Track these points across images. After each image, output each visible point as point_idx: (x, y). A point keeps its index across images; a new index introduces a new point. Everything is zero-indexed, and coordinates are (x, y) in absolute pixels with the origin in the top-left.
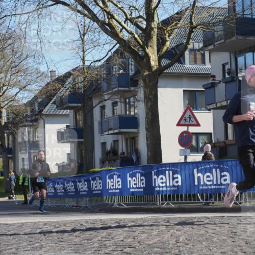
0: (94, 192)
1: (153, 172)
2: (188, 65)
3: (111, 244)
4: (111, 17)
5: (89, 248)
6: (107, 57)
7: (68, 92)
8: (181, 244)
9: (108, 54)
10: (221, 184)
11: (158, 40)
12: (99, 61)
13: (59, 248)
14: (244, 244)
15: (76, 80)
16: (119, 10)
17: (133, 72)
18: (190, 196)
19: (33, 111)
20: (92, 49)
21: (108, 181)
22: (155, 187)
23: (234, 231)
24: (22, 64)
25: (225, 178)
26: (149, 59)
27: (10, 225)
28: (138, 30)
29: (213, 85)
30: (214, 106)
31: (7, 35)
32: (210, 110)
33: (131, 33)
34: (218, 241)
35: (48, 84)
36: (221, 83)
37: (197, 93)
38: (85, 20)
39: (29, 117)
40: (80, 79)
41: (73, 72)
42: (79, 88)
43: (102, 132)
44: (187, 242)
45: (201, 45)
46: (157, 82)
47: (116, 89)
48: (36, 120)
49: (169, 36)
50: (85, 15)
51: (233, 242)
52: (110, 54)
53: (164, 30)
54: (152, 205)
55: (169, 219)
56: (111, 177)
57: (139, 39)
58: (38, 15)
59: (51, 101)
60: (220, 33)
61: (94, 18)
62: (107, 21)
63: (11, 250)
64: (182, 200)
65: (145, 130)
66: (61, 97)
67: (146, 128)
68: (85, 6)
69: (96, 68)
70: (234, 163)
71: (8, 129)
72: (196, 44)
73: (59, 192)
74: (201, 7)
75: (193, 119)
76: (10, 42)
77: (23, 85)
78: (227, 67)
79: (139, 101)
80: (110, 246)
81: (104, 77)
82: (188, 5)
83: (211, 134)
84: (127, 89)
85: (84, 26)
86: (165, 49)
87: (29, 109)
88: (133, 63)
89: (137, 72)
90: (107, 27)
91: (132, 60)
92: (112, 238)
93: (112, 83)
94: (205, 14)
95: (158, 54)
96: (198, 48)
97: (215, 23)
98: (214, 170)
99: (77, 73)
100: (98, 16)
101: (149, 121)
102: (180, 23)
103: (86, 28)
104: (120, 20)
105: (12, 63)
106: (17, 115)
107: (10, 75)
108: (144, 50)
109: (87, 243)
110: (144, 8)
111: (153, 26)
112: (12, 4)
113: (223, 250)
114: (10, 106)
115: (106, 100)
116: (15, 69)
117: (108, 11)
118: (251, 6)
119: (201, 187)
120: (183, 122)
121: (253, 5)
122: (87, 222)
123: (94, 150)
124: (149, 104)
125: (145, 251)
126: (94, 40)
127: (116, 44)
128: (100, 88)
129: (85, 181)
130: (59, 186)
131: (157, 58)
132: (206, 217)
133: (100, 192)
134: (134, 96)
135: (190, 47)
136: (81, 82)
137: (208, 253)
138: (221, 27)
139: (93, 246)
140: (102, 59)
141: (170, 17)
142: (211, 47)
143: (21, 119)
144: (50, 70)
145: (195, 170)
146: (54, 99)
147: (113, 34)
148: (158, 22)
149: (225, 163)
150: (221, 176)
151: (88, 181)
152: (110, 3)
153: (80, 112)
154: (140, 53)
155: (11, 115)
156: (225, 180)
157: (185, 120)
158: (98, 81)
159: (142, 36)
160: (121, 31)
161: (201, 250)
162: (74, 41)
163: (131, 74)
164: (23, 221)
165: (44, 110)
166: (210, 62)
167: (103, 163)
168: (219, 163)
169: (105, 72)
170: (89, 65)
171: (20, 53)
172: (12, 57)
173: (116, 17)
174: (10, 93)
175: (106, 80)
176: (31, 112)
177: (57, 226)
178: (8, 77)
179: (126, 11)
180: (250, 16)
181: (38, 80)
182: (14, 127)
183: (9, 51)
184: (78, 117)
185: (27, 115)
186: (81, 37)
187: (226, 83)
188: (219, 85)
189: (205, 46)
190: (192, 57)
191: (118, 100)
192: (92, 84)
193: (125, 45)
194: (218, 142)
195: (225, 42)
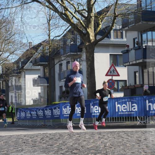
0: (55, 116)
1: (91, 104)
2: (113, 39)
3: (65, 148)
4: (66, 9)
5: (52, 150)
6: (64, 34)
7: (39, 56)
8: (108, 148)
9: (64, 32)
10: (132, 111)
11: (94, 24)
12: (59, 36)
13: (33, 150)
14: (145, 148)
15: (45, 48)
16: (71, 6)
17: (79, 43)
18: (113, 118)
19: (18, 67)
20: (55, 29)
21: (64, 109)
22: (92, 113)
23: (139, 139)
24: (11, 38)
25: (134, 107)
26: (89, 36)
27: (3, 137)
28: (83, 18)
29: (128, 51)
30: (128, 64)
31: (2, 21)
32: (125, 66)
33: (78, 20)
34: (130, 145)
35: (27, 50)
36: (133, 50)
37: (118, 56)
38: (50, 12)
39: (15, 71)
40: (47, 47)
41: (43, 43)
42: (46, 53)
43: (60, 79)
44: (111, 146)
45: (121, 27)
46: (94, 49)
47: (69, 54)
48: (20, 73)
49: (101, 21)
50: (50, 9)
51: (139, 146)
52: (65, 32)
53: (98, 18)
54: (90, 124)
55: (100, 132)
56: (65, 107)
57: (83, 23)
58: (22, 9)
59: (29, 61)
60: (132, 20)
61: (56, 10)
62: (64, 12)
63: (4, 152)
64: (108, 121)
65: (86, 78)
66: (35, 59)
67: (87, 77)
68: (50, 3)
69: (57, 41)
70: (140, 98)
71: (3, 78)
72: (118, 26)
73: (34, 117)
74: (121, 4)
75: (115, 72)
76: (4, 24)
77: (12, 51)
78: (136, 40)
79: (83, 61)
80: (65, 149)
81: (61, 46)
82: (113, 3)
83: (126, 81)
84: (76, 53)
85: (50, 15)
86: (99, 29)
87: (15, 66)
88: (79, 38)
89: (82, 43)
90: (64, 16)
91: (79, 36)
92: (66, 144)
93: (67, 50)
94: (123, 8)
95: (94, 32)
96: (119, 29)
97: (129, 14)
98: (128, 103)
99: (46, 44)
100: (58, 9)
101: (89, 73)
102: (108, 13)
103: (51, 16)
104: (71, 12)
105: (5, 37)
106: (8, 70)
107: (4, 45)
108: (86, 30)
109: (50, 147)
110: (86, 4)
111: (92, 15)
112: (6, 1)
113: (133, 151)
114: (4, 64)
115: (63, 60)
116: (7, 41)
117: (64, 6)
118: (151, 4)
119: (120, 113)
120: (109, 74)
121: (152, 3)
122: (50, 135)
123: (55, 91)
124: (89, 63)
125: (86, 152)
126: (56, 23)
127: (69, 26)
128: (59, 53)
129: (49, 109)
130: (34, 113)
131: (94, 35)
132: (123, 131)
133: (58, 116)
134: (80, 58)
135: (114, 28)
136: (48, 49)
137: (124, 153)
138: (133, 16)
139: (54, 149)
140: (60, 35)
141: (102, 10)
142: (127, 28)
143: (11, 72)
144: (29, 42)
145: (116, 103)
146: (31, 59)
147: (68, 20)
148: (94, 13)
149: (134, 98)
150: (132, 107)
151: (52, 110)
152: (66, 1)
153: (47, 68)
154: (84, 32)
155: (5, 69)
156: (134, 109)
157: (111, 72)
158: (58, 48)
159: (85, 22)
160: (72, 18)
161: (120, 151)
162: (44, 24)
163: (78, 45)
164: (11, 134)
165: (25, 66)
166: (126, 37)
167: (60, 98)
168: (130, 98)
169: (62, 43)
170: (52, 39)
171: (11, 31)
172: (5, 34)
173: (69, 10)
174: (4, 56)
175: (63, 48)
176: (17, 67)
177: (32, 137)
178: (3, 46)
179: (75, 6)
180: (150, 10)
181: (22, 48)
182: (7, 77)
183: (4, 30)
184: (45, 70)
185: (14, 70)
186: (48, 22)
187: (135, 50)
188: (131, 51)
189: (123, 27)
190: (115, 34)
191: (70, 60)
192: (54, 50)
193: (75, 27)
194: (130, 86)
195: (135, 25)
